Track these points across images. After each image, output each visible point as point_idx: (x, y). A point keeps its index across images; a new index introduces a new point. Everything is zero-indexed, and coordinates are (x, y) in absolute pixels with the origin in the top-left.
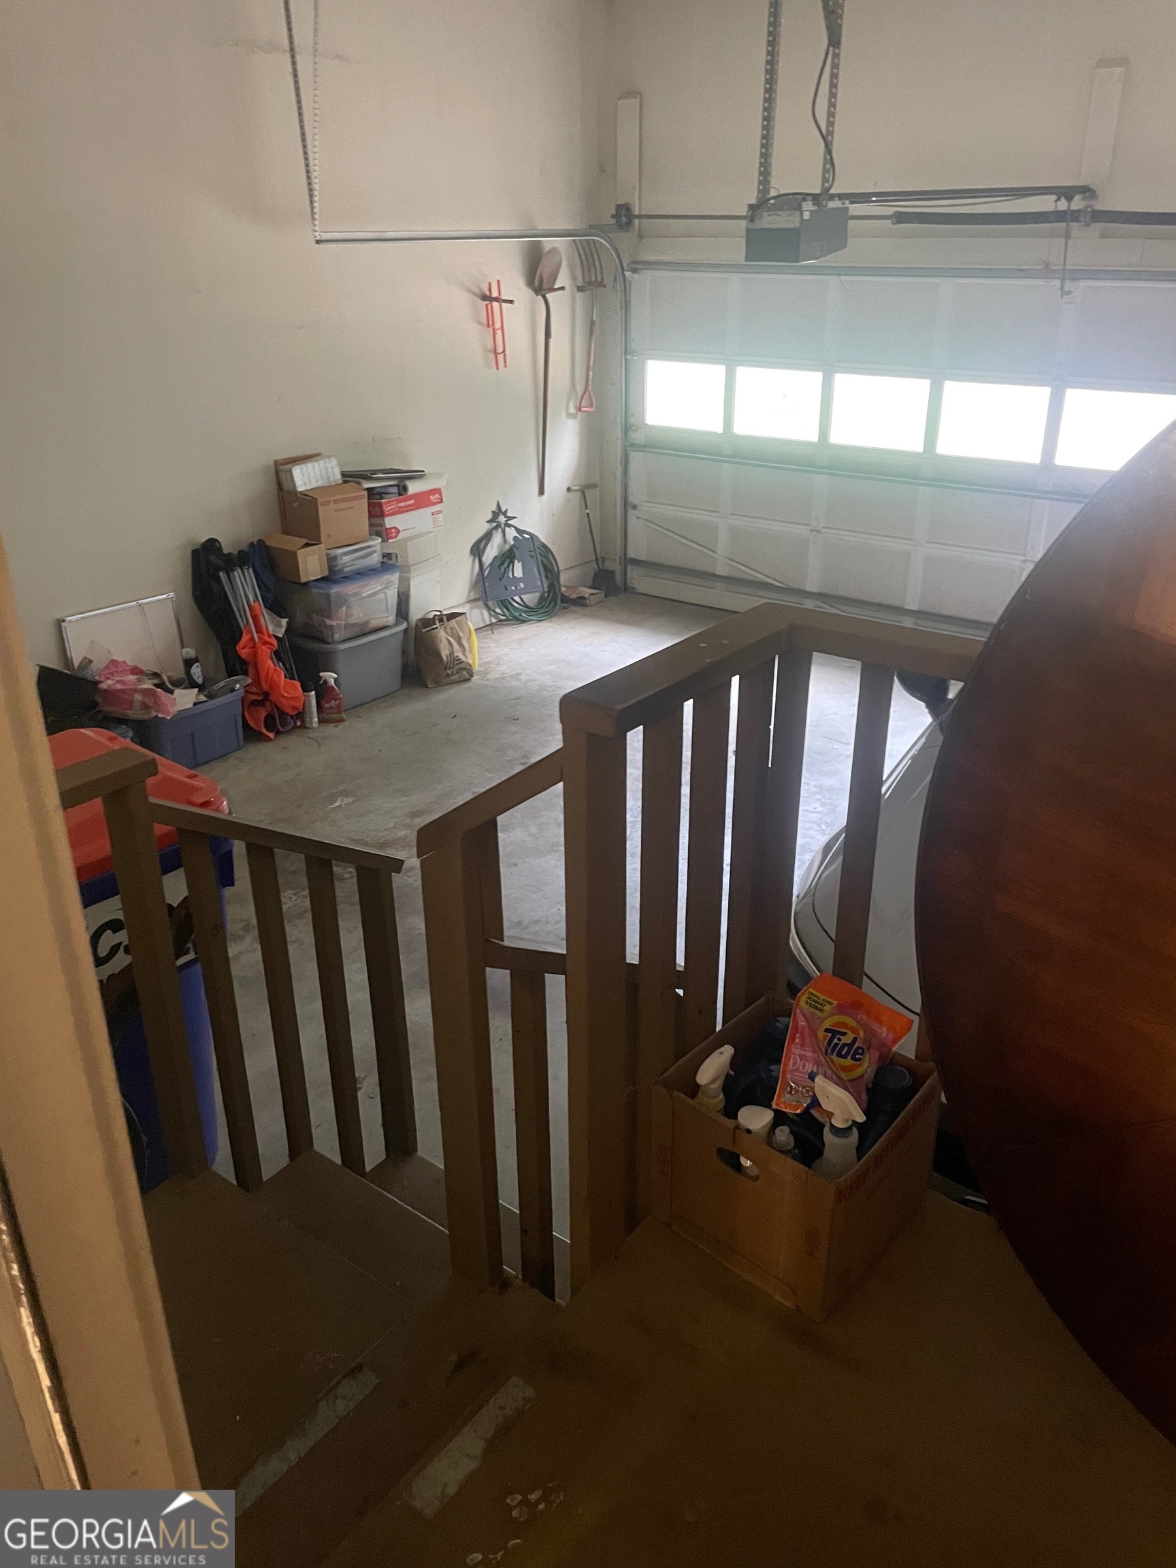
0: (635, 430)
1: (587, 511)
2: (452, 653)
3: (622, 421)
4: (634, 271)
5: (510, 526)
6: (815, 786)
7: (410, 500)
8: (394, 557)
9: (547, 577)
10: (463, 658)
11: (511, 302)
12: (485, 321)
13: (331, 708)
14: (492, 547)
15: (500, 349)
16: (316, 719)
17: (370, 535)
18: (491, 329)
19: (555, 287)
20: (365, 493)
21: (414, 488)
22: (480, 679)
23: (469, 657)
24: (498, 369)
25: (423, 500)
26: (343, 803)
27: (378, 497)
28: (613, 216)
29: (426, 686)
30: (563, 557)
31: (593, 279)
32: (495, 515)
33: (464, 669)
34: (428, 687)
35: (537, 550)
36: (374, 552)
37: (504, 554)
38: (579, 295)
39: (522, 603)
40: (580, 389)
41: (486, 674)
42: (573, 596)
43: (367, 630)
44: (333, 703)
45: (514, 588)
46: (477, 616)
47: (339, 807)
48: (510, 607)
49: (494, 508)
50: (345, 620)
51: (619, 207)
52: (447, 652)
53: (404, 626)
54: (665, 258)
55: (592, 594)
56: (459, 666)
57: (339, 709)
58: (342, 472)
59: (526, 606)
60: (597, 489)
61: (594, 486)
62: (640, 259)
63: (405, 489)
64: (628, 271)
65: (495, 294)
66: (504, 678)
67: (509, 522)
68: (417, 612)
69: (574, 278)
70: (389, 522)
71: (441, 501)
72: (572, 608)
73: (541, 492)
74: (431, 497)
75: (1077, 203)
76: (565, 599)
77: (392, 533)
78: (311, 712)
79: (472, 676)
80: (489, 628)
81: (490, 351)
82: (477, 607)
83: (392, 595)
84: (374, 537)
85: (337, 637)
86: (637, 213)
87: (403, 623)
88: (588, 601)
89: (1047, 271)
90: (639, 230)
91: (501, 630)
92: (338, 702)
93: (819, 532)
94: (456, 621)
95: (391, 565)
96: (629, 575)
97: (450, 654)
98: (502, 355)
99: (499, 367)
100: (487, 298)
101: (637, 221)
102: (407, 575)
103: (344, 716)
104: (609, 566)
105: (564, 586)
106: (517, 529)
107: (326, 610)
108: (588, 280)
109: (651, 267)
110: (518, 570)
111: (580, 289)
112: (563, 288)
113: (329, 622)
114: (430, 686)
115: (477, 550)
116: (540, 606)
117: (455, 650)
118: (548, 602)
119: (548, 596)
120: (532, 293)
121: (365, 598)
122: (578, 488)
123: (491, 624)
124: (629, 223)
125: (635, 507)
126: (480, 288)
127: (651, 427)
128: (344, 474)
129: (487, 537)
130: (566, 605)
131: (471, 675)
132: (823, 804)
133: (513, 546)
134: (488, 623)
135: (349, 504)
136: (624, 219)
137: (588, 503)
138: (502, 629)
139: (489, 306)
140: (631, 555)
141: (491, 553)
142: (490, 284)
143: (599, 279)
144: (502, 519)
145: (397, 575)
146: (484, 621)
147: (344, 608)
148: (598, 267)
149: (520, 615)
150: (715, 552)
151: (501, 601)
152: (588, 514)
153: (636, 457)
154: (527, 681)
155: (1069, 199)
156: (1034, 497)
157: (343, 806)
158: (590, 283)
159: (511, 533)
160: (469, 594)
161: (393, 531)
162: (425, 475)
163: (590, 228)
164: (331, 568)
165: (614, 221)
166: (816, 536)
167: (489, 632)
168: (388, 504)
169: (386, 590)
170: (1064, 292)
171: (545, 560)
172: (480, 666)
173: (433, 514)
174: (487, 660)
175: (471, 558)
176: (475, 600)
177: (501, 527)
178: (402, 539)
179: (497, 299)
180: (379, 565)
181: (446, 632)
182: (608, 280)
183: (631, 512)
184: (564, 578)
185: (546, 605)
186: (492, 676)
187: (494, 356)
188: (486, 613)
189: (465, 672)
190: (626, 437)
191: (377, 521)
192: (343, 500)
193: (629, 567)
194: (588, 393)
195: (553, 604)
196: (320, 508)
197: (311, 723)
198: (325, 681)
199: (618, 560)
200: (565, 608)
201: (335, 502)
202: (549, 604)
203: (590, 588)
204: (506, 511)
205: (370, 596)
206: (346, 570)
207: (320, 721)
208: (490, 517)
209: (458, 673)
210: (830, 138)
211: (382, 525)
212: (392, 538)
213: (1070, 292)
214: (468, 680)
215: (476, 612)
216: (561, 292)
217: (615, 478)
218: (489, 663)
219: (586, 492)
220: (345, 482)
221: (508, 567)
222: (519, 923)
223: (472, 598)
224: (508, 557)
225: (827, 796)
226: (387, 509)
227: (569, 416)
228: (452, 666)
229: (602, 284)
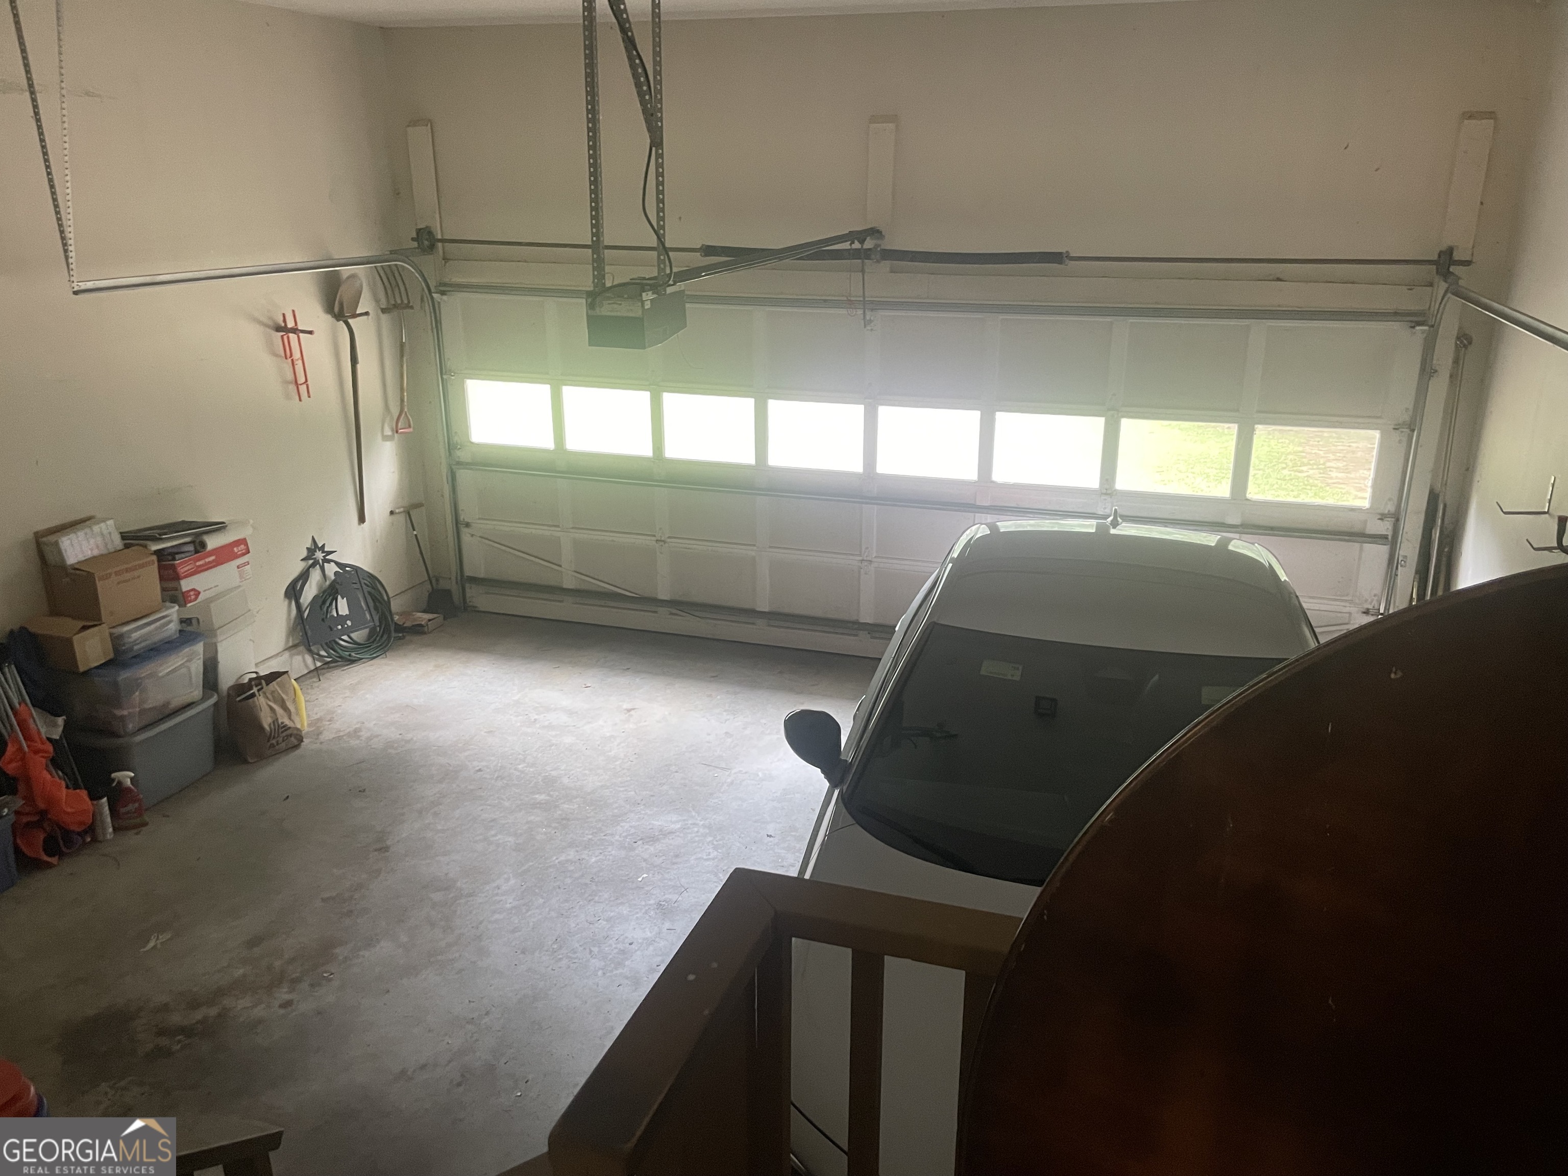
0: (460, 449)
1: (415, 533)
2: (276, 720)
3: (444, 439)
4: (443, 293)
5: (329, 561)
6: (704, 826)
7: (211, 556)
8: (194, 622)
9: (376, 608)
10: (287, 722)
11: (311, 332)
12: (283, 355)
13: (128, 812)
14: (310, 587)
15: (301, 380)
16: (111, 830)
17: (164, 601)
18: (290, 360)
19: (357, 313)
20: (154, 558)
21: (213, 542)
22: (311, 742)
23: (296, 722)
24: (300, 400)
25: (226, 554)
26: (158, 942)
27: (170, 558)
28: (413, 239)
29: (245, 762)
30: (391, 584)
31: (399, 301)
32: (311, 552)
33: (291, 735)
34: (249, 763)
35: (363, 581)
36: (170, 622)
37: (324, 592)
38: (384, 318)
39: (351, 641)
40: (395, 411)
41: (318, 735)
42: (408, 624)
43: (167, 712)
44: (131, 807)
45: (340, 627)
46: (301, 663)
47: (154, 947)
48: (336, 648)
49: (309, 544)
50: (139, 707)
51: (419, 231)
52: (270, 720)
53: (214, 699)
54: (474, 280)
55: (430, 620)
56: (284, 734)
57: (139, 812)
58: (121, 533)
59: (355, 643)
60: (423, 508)
61: (418, 506)
62: (447, 280)
63: (203, 545)
64: (436, 293)
65: (291, 324)
66: (339, 738)
67: (327, 557)
68: (227, 679)
69: (377, 301)
70: (186, 585)
71: (248, 552)
72: (408, 638)
73: (362, 519)
74: (235, 549)
75: (869, 244)
76: (400, 628)
77: (190, 596)
78: (103, 822)
79: (302, 741)
80: (315, 673)
81: (291, 383)
82: (298, 654)
83: (197, 667)
84: (168, 604)
85: (130, 727)
86: (439, 237)
87: (212, 696)
88: (426, 629)
89: (850, 303)
90: (444, 253)
91: (328, 675)
92: (137, 805)
93: (664, 542)
94: (277, 684)
95: (192, 633)
96: (468, 595)
97: (274, 722)
98: (304, 386)
99: (302, 398)
100: (282, 329)
101: (440, 245)
102: (214, 640)
103: (146, 818)
104: (443, 585)
105: (397, 614)
106: (337, 563)
107: (115, 699)
108: (393, 302)
109: (461, 289)
110: (343, 607)
111: (384, 311)
112: (367, 314)
113: (119, 713)
114: (251, 761)
115: (293, 591)
116: (371, 641)
117: (279, 716)
118: (380, 635)
119: (380, 630)
120: (334, 320)
121: (163, 677)
122: (402, 509)
123: (316, 669)
124: (432, 247)
125: (467, 525)
126: (271, 318)
127: (478, 445)
128: (124, 536)
129: (304, 576)
130: (401, 635)
131: (300, 740)
132: (716, 848)
133: (334, 581)
134: (312, 668)
135: (136, 573)
136: (426, 243)
137: (415, 525)
138: (330, 674)
139: (285, 337)
140: (468, 572)
141: (310, 592)
142: (284, 315)
143: (406, 302)
144: (319, 555)
145: (201, 644)
146: (306, 666)
147: (137, 693)
148: (402, 289)
149: (350, 655)
150: (560, 566)
151: (326, 644)
152: (416, 535)
153: (464, 476)
154: (369, 739)
155: (862, 242)
156: (863, 503)
157: (159, 946)
158: (396, 306)
159: (331, 569)
160: (287, 641)
161: (192, 593)
162: (227, 526)
163: (391, 254)
164: (116, 650)
165: (415, 244)
166: (662, 545)
167: (315, 680)
168: (182, 565)
169: (188, 664)
170: (867, 323)
171: (373, 591)
172: (309, 725)
173: (238, 567)
174: (316, 717)
175: (286, 602)
176: (295, 646)
177: (319, 564)
178: (204, 601)
179: (295, 331)
180: (178, 635)
181: (267, 698)
182: (415, 301)
183: (465, 531)
184: (395, 606)
185: (378, 639)
186: (327, 736)
187: (295, 388)
188: (309, 659)
189: (293, 739)
190: (450, 454)
191: (171, 585)
192: (127, 570)
193: (467, 585)
194: (403, 415)
195: (385, 637)
196: (99, 584)
197: (104, 834)
198: (119, 783)
199: (453, 578)
200: (400, 638)
201: (117, 573)
202: (382, 636)
203: (424, 611)
204: (324, 546)
205: (168, 674)
206: (136, 648)
207: (115, 829)
208: (304, 554)
209: (283, 741)
210: (662, 232)
211: (177, 589)
212: (190, 602)
213: (871, 321)
214: (296, 747)
215: (298, 659)
216: (365, 317)
217: (442, 496)
218: (320, 720)
219: (413, 513)
220: (127, 546)
221: (331, 604)
222: (403, 1072)
223: (291, 644)
224: (329, 593)
225: (718, 838)
226: (182, 570)
227: (386, 438)
228: (276, 735)
229: (409, 306)
